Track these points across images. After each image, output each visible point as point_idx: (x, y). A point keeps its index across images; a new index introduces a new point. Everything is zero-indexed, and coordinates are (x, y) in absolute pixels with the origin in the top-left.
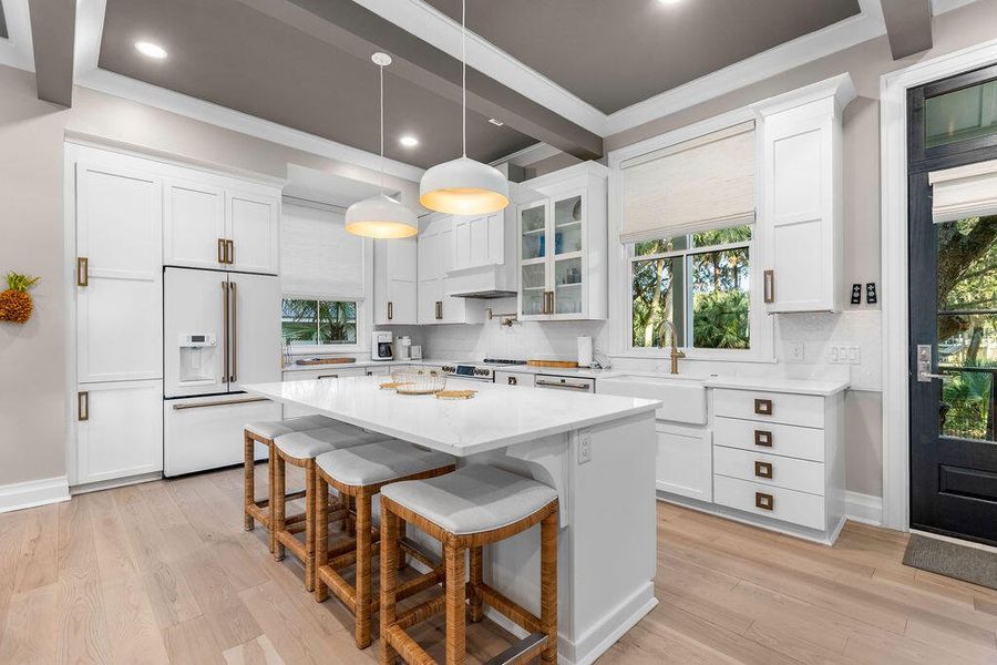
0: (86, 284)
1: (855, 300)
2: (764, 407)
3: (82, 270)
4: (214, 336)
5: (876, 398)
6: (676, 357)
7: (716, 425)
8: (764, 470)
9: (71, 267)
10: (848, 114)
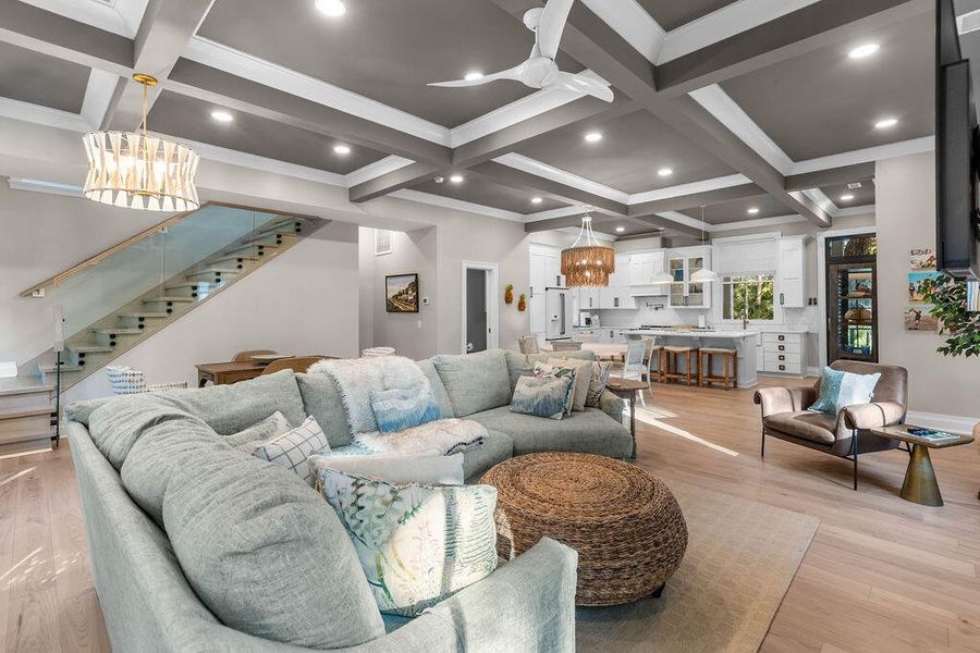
1: (810, 304)
2: (781, 338)
5: (817, 335)
6: (745, 323)
7: (765, 345)
8: (782, 358)
10: (807, 243)
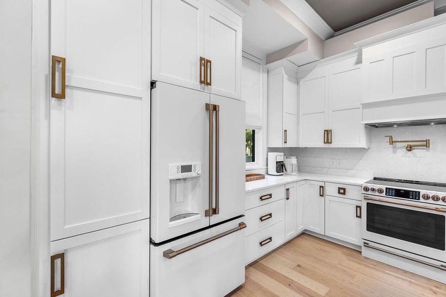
0: (62, 96)
3: (57, 75)
4: (200, 168)
9: (44, 69)
